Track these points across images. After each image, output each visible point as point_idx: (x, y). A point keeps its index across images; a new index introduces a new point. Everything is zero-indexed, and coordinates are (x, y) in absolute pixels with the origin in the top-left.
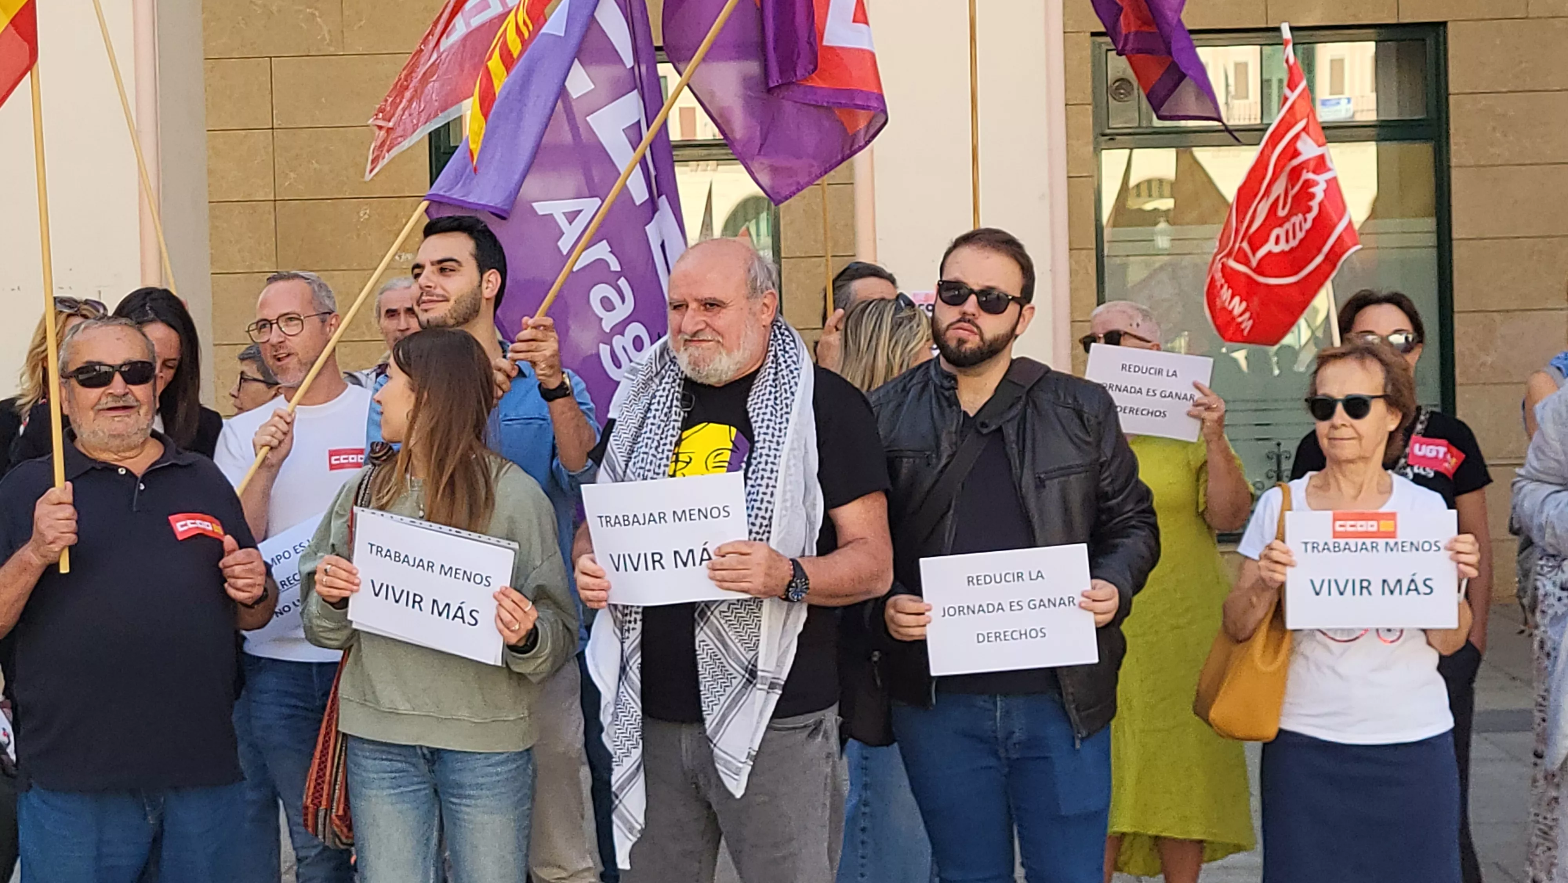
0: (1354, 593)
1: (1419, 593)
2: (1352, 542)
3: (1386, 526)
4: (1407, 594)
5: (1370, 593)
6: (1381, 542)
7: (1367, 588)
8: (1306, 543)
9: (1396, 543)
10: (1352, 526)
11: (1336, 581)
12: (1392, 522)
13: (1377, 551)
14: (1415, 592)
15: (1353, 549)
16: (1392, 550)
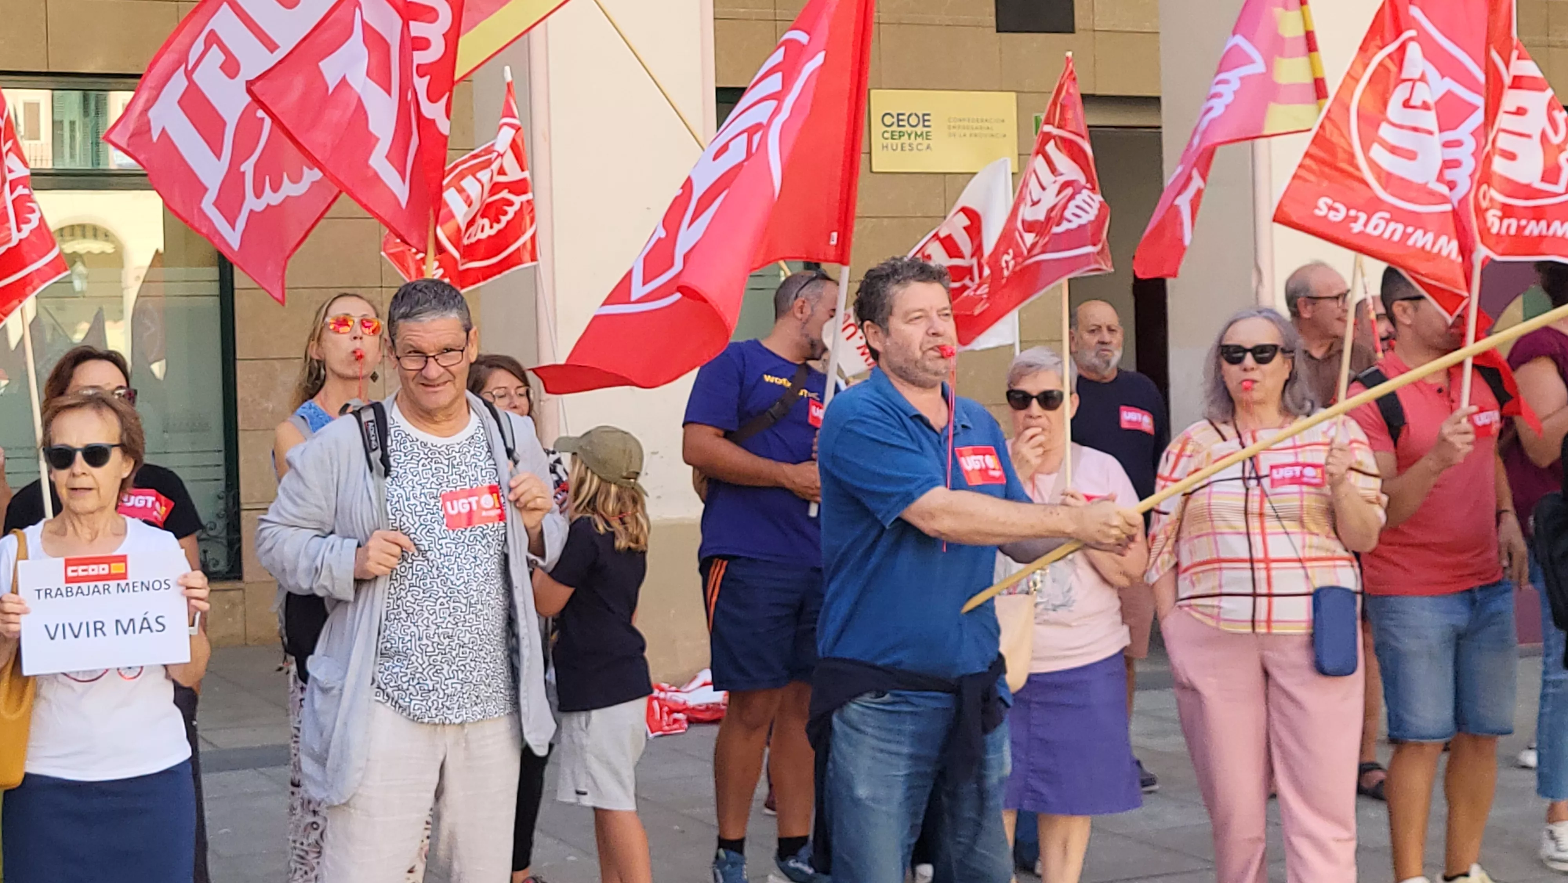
0: (88, 635)
1: (152, 631)
2: (85, 586)
3: (117, 568)
4: (140, 632)
5: (104, 634)
6: (113, 584)
7: (101, 629)
8: (39, 591)
9: (127, 584)
10: (83, 571)
11: (70, 625)
12: (123, 564)
13: (109, 592)
14: (148, 630)
15: (86, 592)
16: (123, 591)
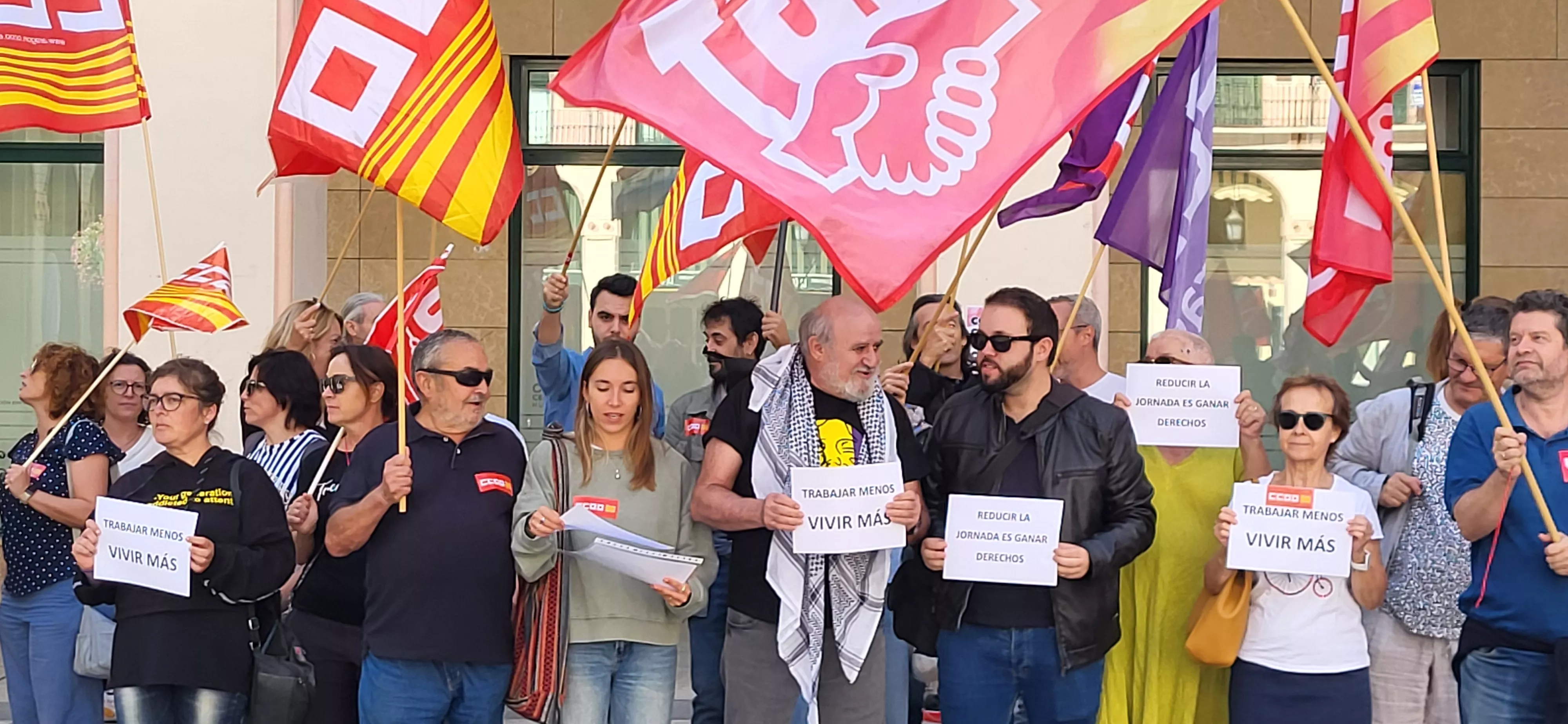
0: (1277, 546)
1: (1324, 550)
2: (1279, 509)
3: (1306, 499)
4: (1316, 549)
5: (1289, 547)
6: (1301, 511)
7: (1287, 542)
8: (1246, 507)
9: (1311, 513)
10: (1281, 497)
11: (1265, 536)
12: (1310, 498)
13: (1297, 516)
14: (1321, 550)
15: (1280, 513)
16: (1307, 516)
